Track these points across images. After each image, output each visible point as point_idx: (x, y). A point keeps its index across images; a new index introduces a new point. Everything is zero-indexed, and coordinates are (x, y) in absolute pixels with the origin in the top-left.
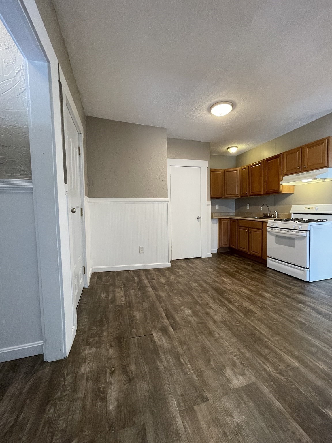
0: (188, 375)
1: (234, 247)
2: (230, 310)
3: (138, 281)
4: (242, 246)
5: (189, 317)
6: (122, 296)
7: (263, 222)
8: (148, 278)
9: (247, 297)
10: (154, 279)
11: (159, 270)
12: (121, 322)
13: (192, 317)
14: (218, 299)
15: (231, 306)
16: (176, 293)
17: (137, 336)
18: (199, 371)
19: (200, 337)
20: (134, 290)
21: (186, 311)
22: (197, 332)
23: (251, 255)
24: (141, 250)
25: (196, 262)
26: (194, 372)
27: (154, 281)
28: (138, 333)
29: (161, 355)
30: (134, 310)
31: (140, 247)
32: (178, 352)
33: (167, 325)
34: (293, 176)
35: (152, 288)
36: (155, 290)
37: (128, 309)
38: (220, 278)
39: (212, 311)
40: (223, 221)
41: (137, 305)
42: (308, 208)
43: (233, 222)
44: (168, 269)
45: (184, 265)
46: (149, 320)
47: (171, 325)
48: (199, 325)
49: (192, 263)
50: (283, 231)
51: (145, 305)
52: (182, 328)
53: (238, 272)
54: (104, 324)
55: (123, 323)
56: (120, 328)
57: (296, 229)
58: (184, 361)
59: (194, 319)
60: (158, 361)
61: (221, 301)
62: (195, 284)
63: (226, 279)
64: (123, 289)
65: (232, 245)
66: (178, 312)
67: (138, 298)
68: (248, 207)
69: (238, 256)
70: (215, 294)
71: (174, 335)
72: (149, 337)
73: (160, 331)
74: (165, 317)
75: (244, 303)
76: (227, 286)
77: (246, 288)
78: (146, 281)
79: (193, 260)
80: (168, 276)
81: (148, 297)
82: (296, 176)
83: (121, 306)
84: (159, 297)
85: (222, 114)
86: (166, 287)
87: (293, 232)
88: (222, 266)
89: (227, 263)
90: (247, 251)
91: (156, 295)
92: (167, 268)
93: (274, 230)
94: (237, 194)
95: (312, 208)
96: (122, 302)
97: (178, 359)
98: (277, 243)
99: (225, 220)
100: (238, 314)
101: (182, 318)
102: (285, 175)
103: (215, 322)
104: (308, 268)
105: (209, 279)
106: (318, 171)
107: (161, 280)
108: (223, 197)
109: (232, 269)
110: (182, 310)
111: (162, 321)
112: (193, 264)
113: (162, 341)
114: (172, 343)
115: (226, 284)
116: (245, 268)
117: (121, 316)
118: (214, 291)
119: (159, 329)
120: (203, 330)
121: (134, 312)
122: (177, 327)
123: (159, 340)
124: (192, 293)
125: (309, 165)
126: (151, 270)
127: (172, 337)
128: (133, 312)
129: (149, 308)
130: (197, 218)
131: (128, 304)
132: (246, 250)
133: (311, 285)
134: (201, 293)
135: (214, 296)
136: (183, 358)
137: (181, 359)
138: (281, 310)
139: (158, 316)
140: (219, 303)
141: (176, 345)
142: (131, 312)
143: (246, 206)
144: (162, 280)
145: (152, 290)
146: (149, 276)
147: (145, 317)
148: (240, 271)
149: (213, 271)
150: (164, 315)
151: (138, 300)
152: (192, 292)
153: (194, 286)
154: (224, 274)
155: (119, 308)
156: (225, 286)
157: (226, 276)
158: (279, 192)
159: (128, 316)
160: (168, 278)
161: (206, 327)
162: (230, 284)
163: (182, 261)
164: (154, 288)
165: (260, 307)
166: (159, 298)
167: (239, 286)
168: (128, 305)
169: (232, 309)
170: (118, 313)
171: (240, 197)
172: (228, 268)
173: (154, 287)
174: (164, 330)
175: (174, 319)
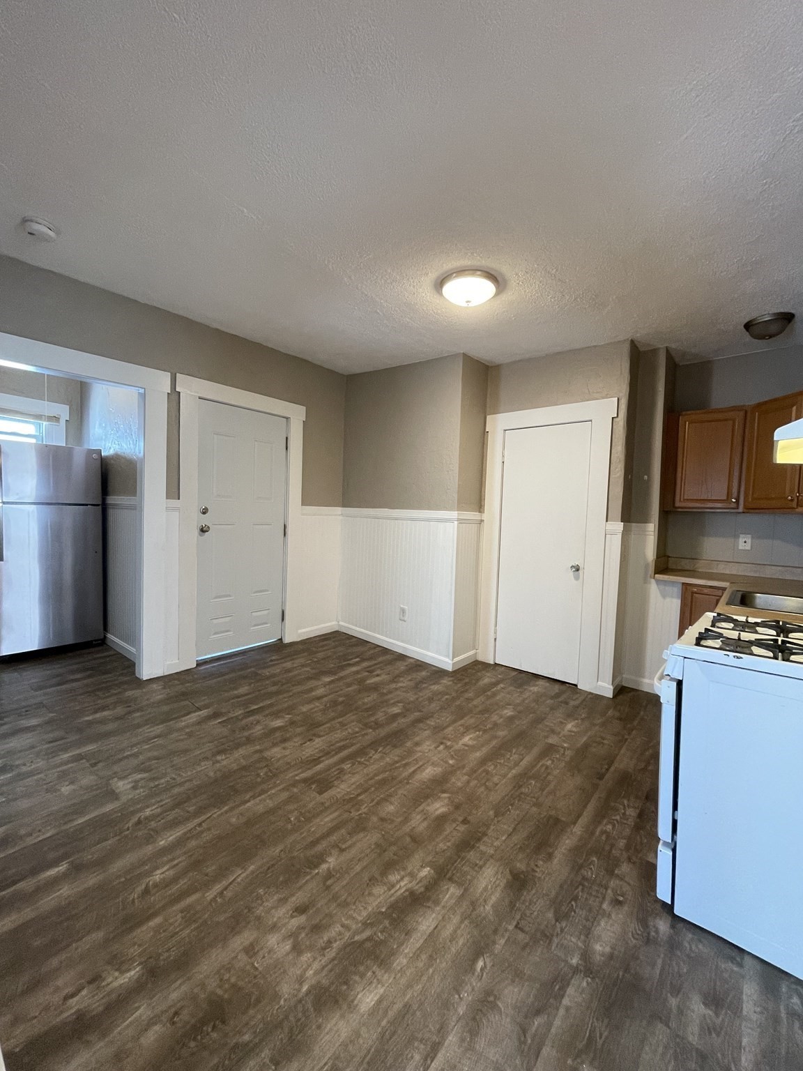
24: (401, 613)
31: (400, 607)
94: (787, 498)
130: (573, 570)
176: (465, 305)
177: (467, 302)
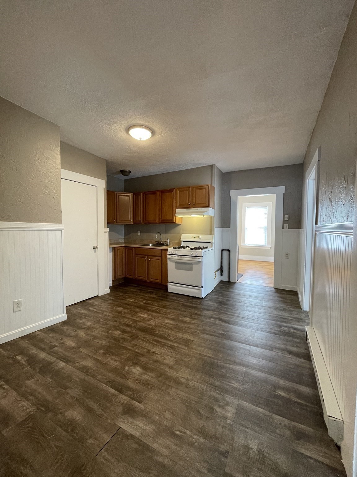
0: (196, 444)
1: (130, 277)
2: (172, 347)
3: (27, 360)
4: (141, 274)
5: (144, 376)
6: (19, 401)
7: (162, 250)
8: (43, 350)
9: (174, 328)
10: (56, 346)
11: (51, 329)
12: (55, 445)
13: (146, 374)
14: (154, 340)
15: (170, 343)
16: (103, 353)
17: (102, 446)
18: (200, 430)
19: (171, 392)
20: (33, 378)
21: (134, 370)
22: (164, 388)
23: (151, 283)
24: (16, 306)
25: (97, 303)
26: (198, 436)
27: (56, 348)
28: (99, 441)
29: (152, 446)
30: (61, 411)
31: (14, 302)
32: (166, 426)
33: (128, 401)
34: (185, 210)
35: (64, 362)
36: (70, 361)
37: (50, 414)
38: (137, 315)
39: (159, 356)
40: (118, 249)
41: (58, 400)
42: (194, 237)
43: (128, 250)
44: (64, 323)
45: (83, 311)
46: (99, 411)
47: (133, 399)
48: (160, 378)
49: (92, 305)
50: (182, 258)
51: (74, 392)
52: (147, 394)
53: (148, 304)
54: (22, 473)
55: (60, 444)
56: (62, 456)
57: (193, 255)
58: (181, 432)
59: (150, 376)
60: (157, 456)
61: (157, 341)
62: (117, 333)
63: (143, 315)
64: (6, 387)
65: (127, 275)
66: (126, 377)
67: (51, 387)
68: (139, 234)
69: (136, 285)
70: (146, 336)
71: (145, 409)
72: (119, 435)
73: (126, 416)
74: (116, 392)
75: (178, 335)
76: (150, 322)
77: (168, 318)
78: (42, 355)
79: (90, 302)
80: (73, 334)
81: (69, 378)
82: (187, 210)
83: (30, 418)
84: (85, 370)
85: (141, 138)
86: (84, 350)
87: (191, 259)
88: (129, 301)
89: (131, 296)
90: (146, 279)
91: (78, 369)
92: (61, 322)
93: (174, 257)
94: (130, 221)
95: (197, 238)
96: (26, 410)
97: (173, 434)
98: (177, 268)
99: (120, 248)
100: (182, 348)
101: (137, 381)
102: (178, 208)
103: (171, 367)
104: (202, 287)
105: (128, 321)
106: (202, 208)
107: (68, 344)
108: (115, 223)
109: (141, 301)
110: (128, 372)
111: (117, 400)
112: (95, 307)
113: (139, 426)
114: (152, 421)
115: (148, 320)
116: (151, 297)
117: (46, 435)
118: (142, 333)
119: (122, 415)
120: (167, 382)
121: (66, 414)
122: (140, 396)
123: (136, 429)
124: (122, 345)
125: (196, 203)
126: (37, 333)
127: (147, 413)
128: (64, 415)
129: (83, 393)
130: (94, 248)
131: (41, 407)
132: (144, 278)
133: (204, 300)
134: (132, 341)
135: (148, 339)
136: (177, 429)
137: (175, 432)
138: (204, 330)
139: (107, 398)
140: (158, 344)
141: (158, 419)
142: (59, 416)
143: (137, 232)
144: (70, 343)
145: (64, 364)
146: (42, 345)
147: (90, 410)
148: (149, 302)
149: (124, 310)
150: (113, 391)
151: (56, 391)
152: (122, 343)
153: (119, 335)
154: (138, 310)
155: (30, 425)
156: (149, 323)
157: (141, 311)
158: (173, 222)
159: (60, 426)
160: (76, 336)
161: (168, 378)
162: (150, 319)
163: (77, 306)
164: (66, 360)
165: (191, 333)
166: (87, 371)
167: (161, 318)
168: (43, 409)
169: (173, 346)
170: (34, 435)
171: (133, 224)
172: (135, 301)
173: (64, 359)
174: (130, 411)
175: (129, 389)
176: (139, 139)
177: (140, 138)
